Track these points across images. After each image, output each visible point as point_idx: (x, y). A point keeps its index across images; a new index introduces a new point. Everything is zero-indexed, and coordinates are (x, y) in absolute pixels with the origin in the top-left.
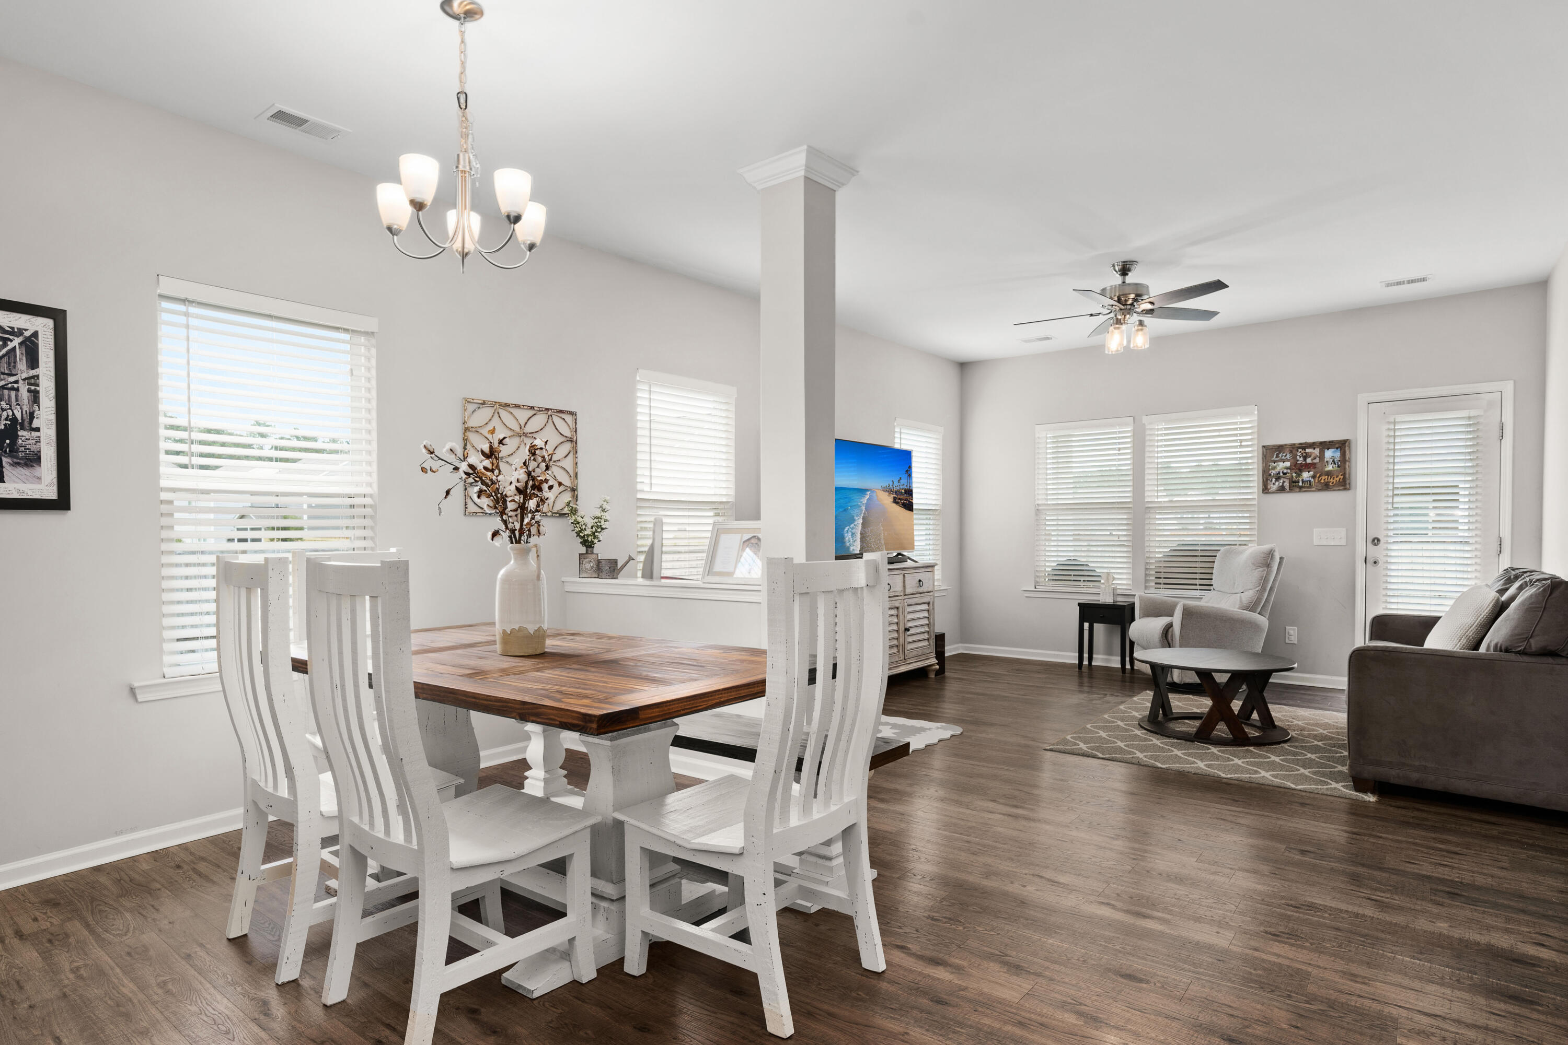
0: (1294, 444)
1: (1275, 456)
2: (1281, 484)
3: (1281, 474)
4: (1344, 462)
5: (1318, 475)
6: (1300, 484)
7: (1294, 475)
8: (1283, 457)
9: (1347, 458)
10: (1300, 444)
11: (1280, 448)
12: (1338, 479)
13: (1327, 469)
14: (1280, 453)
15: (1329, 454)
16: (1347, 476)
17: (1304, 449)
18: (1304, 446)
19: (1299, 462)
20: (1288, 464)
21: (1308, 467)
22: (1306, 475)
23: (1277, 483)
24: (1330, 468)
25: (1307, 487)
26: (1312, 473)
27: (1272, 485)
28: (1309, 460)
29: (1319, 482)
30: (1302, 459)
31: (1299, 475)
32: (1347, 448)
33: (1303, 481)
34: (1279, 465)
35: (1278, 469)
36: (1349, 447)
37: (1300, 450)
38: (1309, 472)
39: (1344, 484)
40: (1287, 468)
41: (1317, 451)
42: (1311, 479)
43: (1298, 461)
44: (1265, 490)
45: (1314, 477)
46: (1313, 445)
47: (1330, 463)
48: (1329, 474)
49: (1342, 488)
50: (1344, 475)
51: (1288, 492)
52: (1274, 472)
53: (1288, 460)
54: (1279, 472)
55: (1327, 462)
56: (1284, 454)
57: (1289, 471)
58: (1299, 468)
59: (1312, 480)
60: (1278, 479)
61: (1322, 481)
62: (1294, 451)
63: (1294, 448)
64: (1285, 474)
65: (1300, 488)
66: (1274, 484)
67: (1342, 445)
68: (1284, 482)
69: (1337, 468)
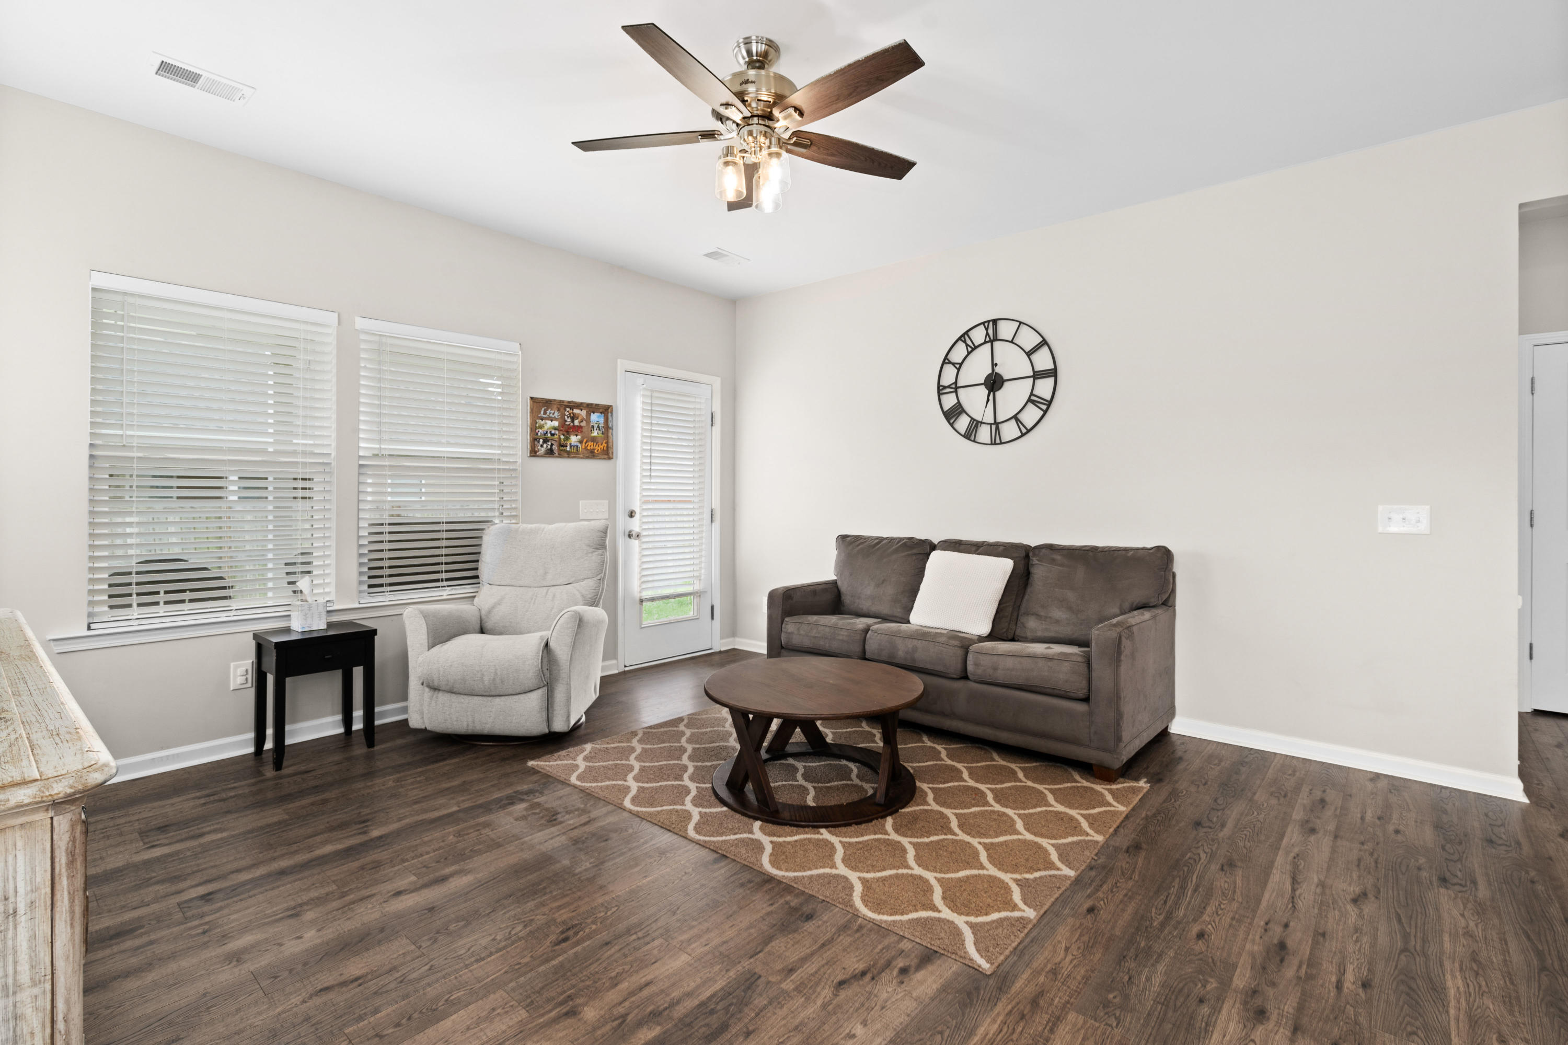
0: (563, 401)
1: (542, 412)
2: (549, 447)
3: (549, 435)
4: (607, 428)
5: (585, 441)
6: (568, 449)
7: (562, 437)
8: (551, 415)
9: (610, 425)
10: (569, 402)
11: (548, 403)
12: (602, 447)
13: (592, 435)
14: (547, 409)
15: (595, 417)
16: (610, 444)
17: (572, 408)
18: (573, 405)
19: (567, 423)
20: (556, 424)
21: (577, 430)
22: (574, 439)
23: (545, 445)
24: (595, 433)
25: (573, 454)
26: (579, 437)
27: (539, 447)
28: (576, 422)
29: (586, 448)
30: (569, 420)
31: (567, 439)
32: (610, 414)
33: (571, 446)
34: (546, 423)
35: (546, 428)
36: (612, 412)
37: (568, 409)
38: (577, 435)
39: (607, 453)
40: (555, 429)
41: (583, 413)
42: (578, 444)
43: (566, 421)
44: (534, 453)
45: (581, 442)
46: (580, 406)
47: (595, 428)
48: (594, 440)
49: (606, 457)
50: (607, 443)
51: (557, 457)
52: (541, 431)
53: (556, 419)
54: (547, 432)
55: (593, 427)
56: (552, 412)
57: (557, 432)
58: (567, 430)
59: (580, 445)
60: (546, 441)
61: (589, 448)
62: (562, 409)
63: (563, 406)
64: (552, 435)
65: (568, 453)
66: (542, 446)
67: (606, 411)
68: (552, 445)
69: (601, 435)
